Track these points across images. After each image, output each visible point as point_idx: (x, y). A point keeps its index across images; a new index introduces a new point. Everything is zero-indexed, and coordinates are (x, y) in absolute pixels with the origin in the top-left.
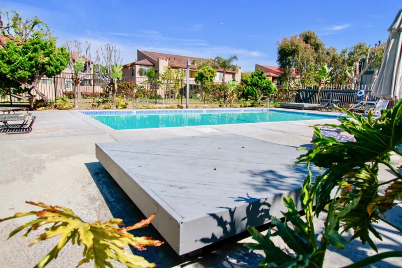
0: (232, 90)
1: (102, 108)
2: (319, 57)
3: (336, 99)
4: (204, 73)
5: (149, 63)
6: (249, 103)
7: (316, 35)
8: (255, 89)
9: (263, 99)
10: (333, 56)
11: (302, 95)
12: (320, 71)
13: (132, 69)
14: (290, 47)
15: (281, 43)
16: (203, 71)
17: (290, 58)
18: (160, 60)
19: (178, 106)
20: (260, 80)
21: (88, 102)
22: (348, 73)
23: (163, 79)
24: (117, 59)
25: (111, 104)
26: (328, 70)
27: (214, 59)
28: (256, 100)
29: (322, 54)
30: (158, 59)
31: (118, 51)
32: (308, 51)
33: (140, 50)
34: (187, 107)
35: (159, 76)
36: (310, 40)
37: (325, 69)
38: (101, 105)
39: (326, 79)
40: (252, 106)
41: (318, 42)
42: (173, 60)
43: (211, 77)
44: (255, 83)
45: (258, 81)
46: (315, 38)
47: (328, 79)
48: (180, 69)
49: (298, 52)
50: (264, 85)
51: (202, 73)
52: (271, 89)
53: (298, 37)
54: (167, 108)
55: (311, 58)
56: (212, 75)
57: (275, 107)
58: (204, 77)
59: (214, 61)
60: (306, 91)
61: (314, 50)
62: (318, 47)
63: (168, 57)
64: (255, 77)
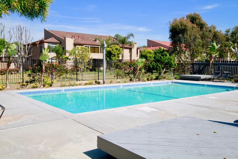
0: (141, 66)
1: (31, 87)
2: (203, 35)
3: (226, 71)
4: (112, 51)
5: (56, 41)
6: (154, 76)
7: (200, 16)
8: (159, 64)
9: (165, 72)
10: (214, 33)
11: (196, 67)
12: (210, 48)
13: (41, 46)
14: (180, 27)
15: (172, 23)
16: (111, 49)
17: (180, 35)
18: (66, 38)
19: (96, 82)
20: (162, 57)
21: (18, 82)
22: (232, 49)
23: (70, 55)
24: (27, 39)
25: (38, 83)
26: (217, 47)
27: (113, 37)
28: (160, 74)
29: (206, 32)
30: (65, 38)
31: (29, 31)
32: (195, 30)
33: (47, 29)
34: (104, 83)
35: (66, 52)
36: (196, 21)
37: (215, 46)
38: (29, 85)
39: (215, 54)
40: (157, 78)
41: (202, 22)
42: (77, 37)
43: (118, 54)
44: (159, 59)
45: (161, 58)
46: (200, 19)
47: (216, 54)
48: (84, 46)
49: (187, 31)
50: (167, 61)
51: (110, 51)
52: (171, 64)
53: (185, 18)
54: (86, 84)
55: (198, 36)
56: (119, 53)
57: (176, 79)
58: (112, 54)
59: (114, 38)
60: (199, 64)
61: (199, 29)
62: (203, 26)
63: (73, 36)
64: (157, 54)
